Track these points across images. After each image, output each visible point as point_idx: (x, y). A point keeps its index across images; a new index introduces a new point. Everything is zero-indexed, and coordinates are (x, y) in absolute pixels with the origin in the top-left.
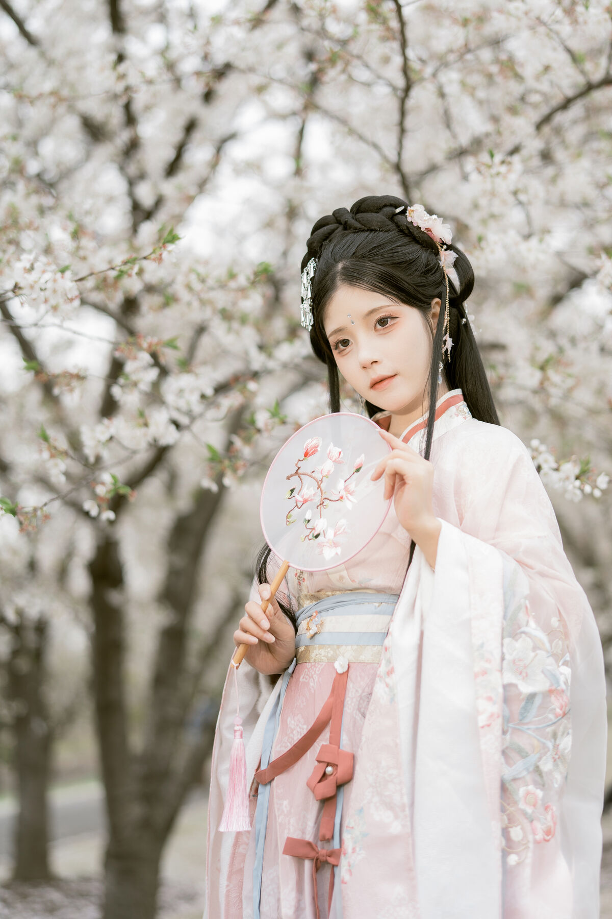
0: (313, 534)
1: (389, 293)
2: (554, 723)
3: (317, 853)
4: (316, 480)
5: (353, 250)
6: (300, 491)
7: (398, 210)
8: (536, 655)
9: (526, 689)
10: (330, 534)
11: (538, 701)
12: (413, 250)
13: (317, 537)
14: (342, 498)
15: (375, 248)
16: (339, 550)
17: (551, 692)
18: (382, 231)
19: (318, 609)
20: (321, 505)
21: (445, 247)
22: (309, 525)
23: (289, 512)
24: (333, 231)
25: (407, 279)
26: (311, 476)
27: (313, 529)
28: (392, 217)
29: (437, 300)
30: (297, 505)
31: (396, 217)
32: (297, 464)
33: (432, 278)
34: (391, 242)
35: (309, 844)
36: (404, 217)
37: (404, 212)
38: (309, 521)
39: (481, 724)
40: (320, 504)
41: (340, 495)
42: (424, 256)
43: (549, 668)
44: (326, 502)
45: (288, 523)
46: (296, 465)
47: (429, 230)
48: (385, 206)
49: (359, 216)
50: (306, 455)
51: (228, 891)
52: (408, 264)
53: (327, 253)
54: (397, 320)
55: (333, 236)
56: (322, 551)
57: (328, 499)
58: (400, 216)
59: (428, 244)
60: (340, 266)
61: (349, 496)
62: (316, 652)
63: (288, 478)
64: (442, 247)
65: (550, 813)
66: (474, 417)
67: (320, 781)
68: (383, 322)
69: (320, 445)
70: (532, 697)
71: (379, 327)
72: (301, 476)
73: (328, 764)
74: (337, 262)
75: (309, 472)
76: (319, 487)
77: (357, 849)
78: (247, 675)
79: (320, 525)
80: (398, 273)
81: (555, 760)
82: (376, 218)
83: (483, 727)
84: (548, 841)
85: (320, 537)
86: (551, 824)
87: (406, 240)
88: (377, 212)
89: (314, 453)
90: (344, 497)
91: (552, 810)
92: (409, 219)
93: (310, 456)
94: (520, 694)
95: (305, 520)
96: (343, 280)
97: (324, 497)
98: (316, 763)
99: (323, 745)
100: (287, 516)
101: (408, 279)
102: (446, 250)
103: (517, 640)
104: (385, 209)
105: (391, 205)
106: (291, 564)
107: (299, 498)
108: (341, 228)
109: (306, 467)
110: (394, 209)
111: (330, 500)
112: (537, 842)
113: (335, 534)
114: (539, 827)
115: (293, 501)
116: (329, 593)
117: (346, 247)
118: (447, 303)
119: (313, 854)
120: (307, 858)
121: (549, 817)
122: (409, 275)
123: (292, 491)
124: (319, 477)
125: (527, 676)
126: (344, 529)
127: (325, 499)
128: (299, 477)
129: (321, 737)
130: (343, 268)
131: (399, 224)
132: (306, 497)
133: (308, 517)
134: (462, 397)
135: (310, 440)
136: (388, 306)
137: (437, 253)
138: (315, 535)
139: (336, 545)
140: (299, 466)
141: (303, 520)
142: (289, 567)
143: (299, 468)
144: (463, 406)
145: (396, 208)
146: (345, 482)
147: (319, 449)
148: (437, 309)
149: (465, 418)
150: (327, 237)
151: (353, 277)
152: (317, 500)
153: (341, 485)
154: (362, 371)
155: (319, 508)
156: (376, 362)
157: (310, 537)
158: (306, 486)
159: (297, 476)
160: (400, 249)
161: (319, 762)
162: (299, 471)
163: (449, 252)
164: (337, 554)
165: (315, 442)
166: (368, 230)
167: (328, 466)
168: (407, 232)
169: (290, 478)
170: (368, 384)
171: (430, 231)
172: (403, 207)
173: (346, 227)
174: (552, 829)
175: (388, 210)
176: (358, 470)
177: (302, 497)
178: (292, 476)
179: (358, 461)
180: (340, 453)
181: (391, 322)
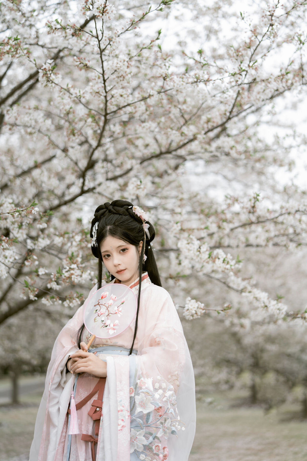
1: (126, 240)
3: (95, 440)
4: (106, 307)
5: (113, 222)
6: (99, 310)
10: (112, 325)
13: (106, 326)
15: (121, 222)
16: (115, 331)
18: (123, 215)
21: (145, 222)
22: (103, 322)
23: (95, 318)
24: (105, 212)
25: (132, 234)
26: (104, 305)
27: (105, 324)
28: (128, 209)
29: (141, 241)
30: (98, 315)
34: (126, 221)
35: (91, 436)
36: (132, 210)
37: (132, 208)
38: (103, 321)
41: (116, 312)
42: (138, 225)
44: (110, 314)
45: (95, 322)
50: (102, 298)
53: (102, 221)
54: (128, 250)
55: (105, 214)
56: (108, 331)
58: (130, 210)
60: (108, 227)
61: (119, 312)
63: (95, 306)
64: (144, 222)
67: (94, 413)
68: (124, 250)
69: (108, 294)
71: (122, 252)
72: (100, 305)
73: (98, 407)
74: (107, 225)
75: (103, 304)
76: (107, 309)
79: (108, 322)
80: (129, 233)
81: (164, 430)
82: (122, 210)
85: (108, 326)
87: (132, 220)
88: (122, 207)
89: (105, 297)
92: (134, 211)
95: (102, 321)
96: (109, 234)
97: (109, 312)
99: (94, 400)
101: (133, 235)
102: (145, 223)
104: (125, 206)
105: (127, 205)
106: (96, 336)
107: (99, 313)
109: (102, 302)
111: (112, 314)
113: (114, 326)
115: (97, 313)
116: (101, 346)
117: (110, 220)
119: (93, 440)
120: (90, 441)
122: (133, 233)
123: (96, 310)
124: (107, 306)
126: (117, 324)
129: (93, 397)
130: (110, 229)
131: (130, 213)
132: (102, 313)
133: (103, 319)
134: (148, 275)
135: (103, 293)
137: (142, 225)
139: (114, 329)
140: (99, 301)
141: (101, 320)
143: (99, 302)
144: (148, 279)
145: (129, 206)
146: (118, 307)
147: (107, 296)
148: (141, 245)
149: (149, 283)
150: (103, 214)
151: (113, 233)
152: (107, 314)
153: (116, 308)
154: (114, 267)
155: (107, 316)
157: (104, 326)
158: (102, 309)
159: (98, 305)
161: (93, 406)
163: (147, 224)
164: (114, 332)
165: (106, 293)
166: (118, 214)
167: (111, 302)
168: (132, 216)
170: (116, 271)
171: (141, 216)
172: (131, 206)
174: (167, 454)
176: (122, 303)
177: (101, 312)
178: (96, 305)
179: (123, 300)
180: (115, 297)
181: (126, 251)
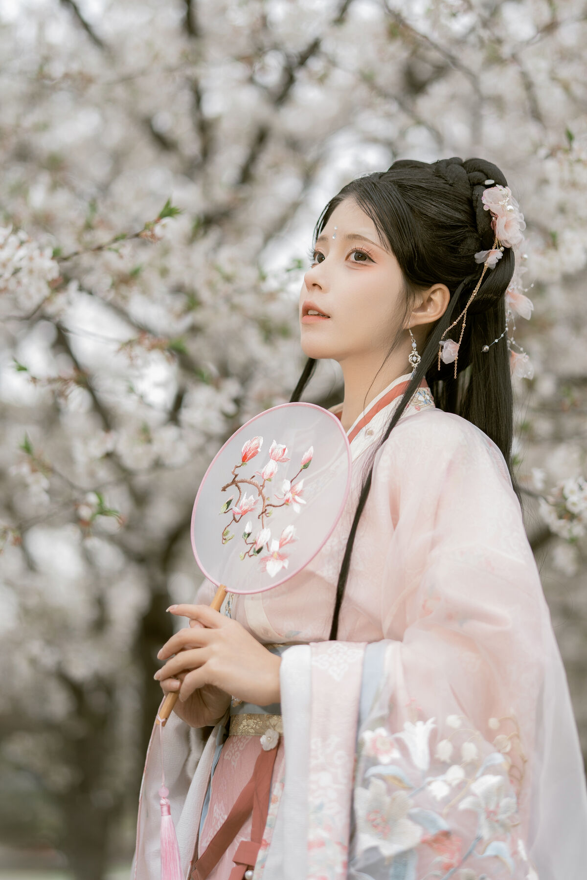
0: (255, 549)
4: (257, 486)
6: (238, 502)
9: (389, 849)
10: (275, 546)
11: (412, 859)
13: (259, 551)
14: (288, 501)
16: (286, 564)
17: (424, 842)
20: (264, 514)
22: (250, 540)
23: (226, 529)
26: (250, 483)
27: (255, 543)
30: (234, 519)
32: (234, 471)
38: (249, 535)
40: (262, 513)
41: (286, 498)
44: (269, 509)
45: (224, 541)
46: (233, 473)
50: (245, 459)
56: (265, 567)
57: (271, 505)
61: (297, 498)
63: (224, 489)
69: (261, 445)
70: (400, 858)
72: (239, 484)
73: (249, 867)
75: (249, 480)
76: (260, 493)
78: (178, 729)
79: (263, 536)
85: (262, 552)
89: (253, 455)
90: (291, 499)
93: (249, 459)
94: (384, 858)
95: (245, 534)
97: (266, 504)
98: (235, 865)
99: (242, 842)
100: (223, 534)
106: (229, 589)
107: (237, 509)
109: (245, 472)
111: (274, 506)
113: (281, 546)
115: (230, 513)
123: (229, 503)
124: (260, 483)
126: (292, 537)
127: (268, 505)
128: (237, 486)
129: (241, 832)
132: (245, 508)
133: (248, 529)
135: (249, 441)
138: (257, 550)
139: (281, 557)
140: (236, 473)
141: (242, 534)
142: (226, 592)
143: (236, 476)
146: (291, 482)
147: (259, 450)
149: (419, 409)
152: (260, 510)
153: (287, 486)
155: (261, 516)
157: (251, 553)
158: (245, 495)
159: (234, 486)
161: (237, 863)
162: (236, 479)
164: (283, 567)
165: (255, 442)
167: (271, 467)
169: (226, 489)
176: (306, 466)
177: (241, 508)
178: (228, 486)
179: (306, 456)
180: (284, 450)
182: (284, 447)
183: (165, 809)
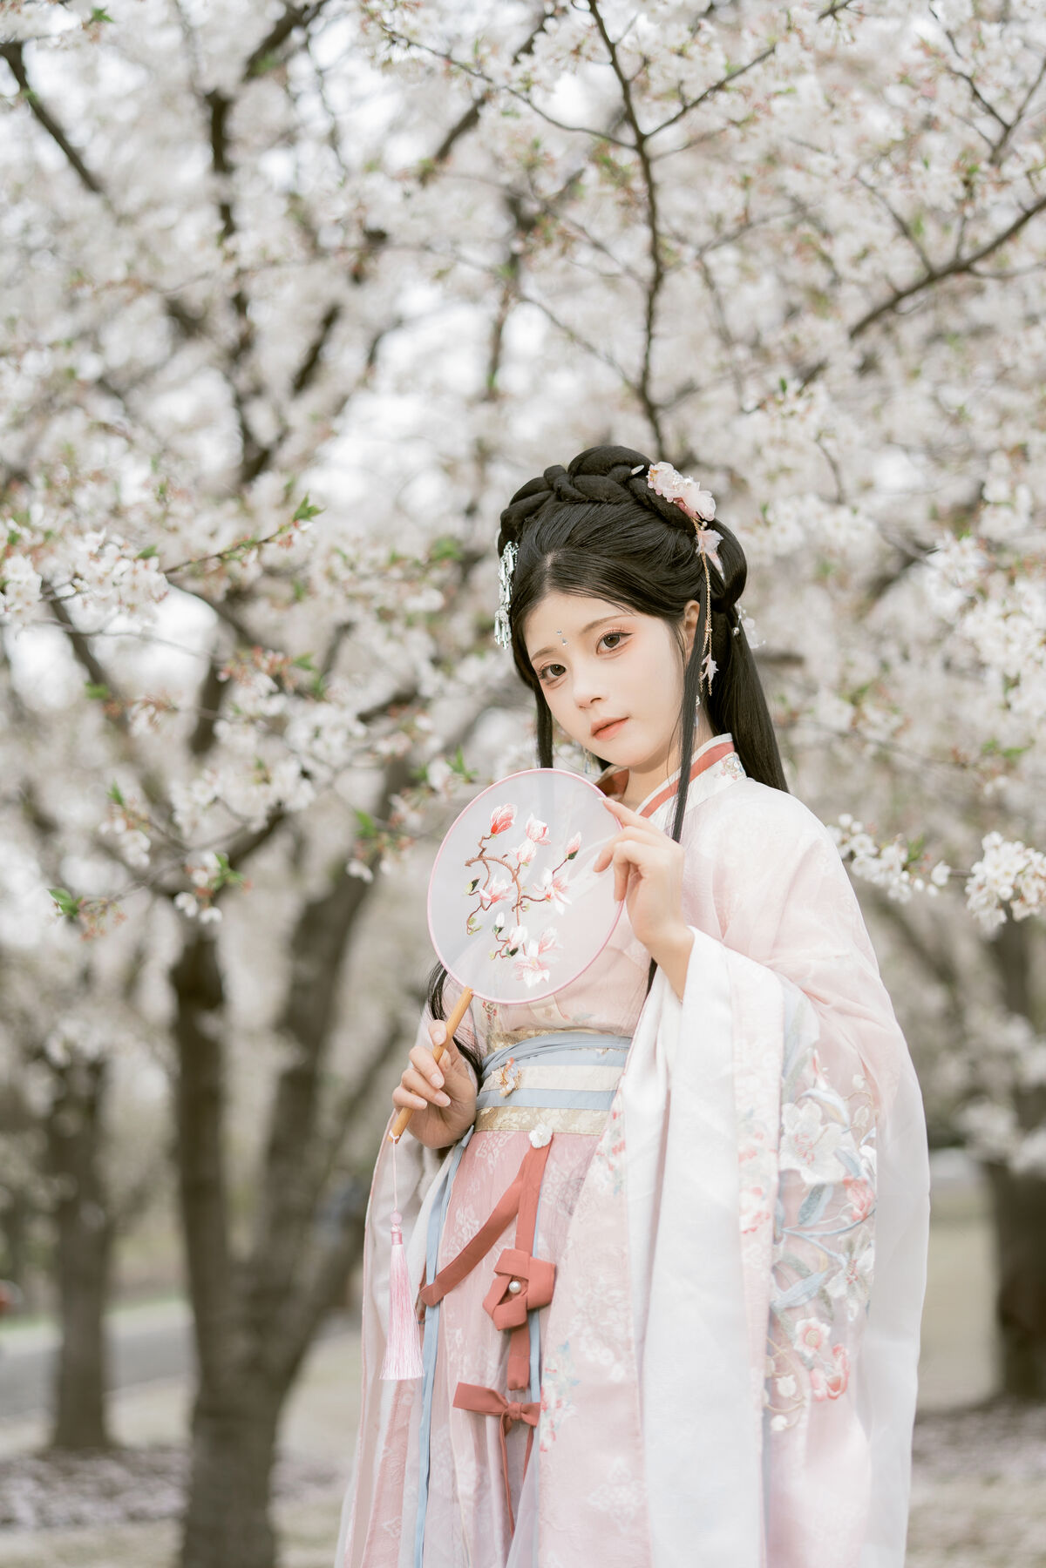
0: (508, 949)
1: (619, 598)
2: (850, 1229)
3: (506, 1407)
4: (510, 868)
5: (567, 534)
6: (486, 884)
7: (635, 471)
8: (826, 1130)
9: (810, 1178)
10: (533, 949)
11: (827, 1196)
12: (654, 533)
13: (513, 953)
14: (549, 896)
15: (597, 530)
16: (547, 974)
17: (847, 1183)
18: (609, 503)
19: (515, 1055)
20: (519, 907)
21: (705, 524)
22: (502, 936)
23: (471, 916)
24: (543, 502)
25: (645, 575)
26: (502, 863)
27: (507, 941)
28: (626, 482)
29: (693, 603)
30: (481, 906)
31: (631, 482)
32: (481, 843)
33: (684, 572)
34: (622, 520)
35: (492, 1393)
36: (643, 481)
37: (644, 473)
38: (501, 929)
39: (743, 1228)
40: (517, 905)
41: (546, 893)
42: (672, 538)
43: (845, 1148)
44: (526, 902)
45: (469, 931)
46: (480, 845)
47: (680, 500)
48: (616, 464)
49: (580, 479)
50: (494, 830)
51: (385, 1459)
52: (646, 555)
53: (529, 536)
54: (630, 637)
55: (539, 511)
56: (521, 973)
57: (528, 897)
58: (637, 479)
59: (678, 521)
60: (549, 560)
61: (559, 894)
62: (506, 1116)
63: (468, 864)
64: (701, 524)
65: (841, 1357)
66: (748, 775)
67: (501, 1302)
68: (612, 639)
69: (515, 816)
70: (818, 1191)
71: (604, 647)
72: (488, 861)
73: (513, 1278)
74: (544, 552)
75: (500, 858)
76: (515, 879)
77: (564, 1403)
78: (408, 1150)
79: (518, 935)
80: (633, 568)
81: (850, 1283)
82: (603, 484)
83: (745, 1232)
84: (835, 1398)
85: (517, 954)
86: (841, 1374)
87: (645, 516)
88: (604, 475)
89: (505, 828)
90: (553, 895)
91: (844, 1354)
92: (650, 485)
93: (500, 831)
94: (803, 1185)
95: (496, 928)
97: (522, 894)
98: (495, 1276)
99: (505, 1250)
100: (468, 922)
101: (648, 576)
102: (706, 529)
103: (801, 1107)
104: (615, 470)
105: (625, 464)
106: (475, 992)
107: (485, 894)
108: (553, 497)
109: (494, 847)
110: (629, 469)
111: (531, 899)
112: (816, 1400)
113: (541, 950)
114: (823, 1378)
115: (476, 898)
116: (532, 1033)
117: (557, 527)
118: (709, 607)
119: (498, 1408)
120: (490, 1413)
121: (838, 1365)
122: (652, 569)
123: (475, 883)
124: (515, 864)
125: (813, 1159)
126: (554, 943)
127: (524, 897)
128: (484, 863)
129: (501, 1238)
130: (554, 564)
131: (636, 492)
132: (495, 893)
133: (500, 922)
134: (732, 747)
135: (500, 808)
136: (616, 617)
137: (692, 534)
138: (510, 950)
139: (541, 966)
140: (484, 845)
141: (492, 927)
142: (472, 996)
143: (484, 850)
144: (733, 759)
145: (633, 467)
146: (553, 872)
147: (512, 821)
148: (694, 617)
149: (735, 778)
150: (533, 511)
151: (567, 580)
152: (512, 898)
153: (547, 877)
154: (580, 713)
155: (515, 910)
156: (599, 699)
157: (504, 953)
158: (495, 878)
159: (481, 862)
160: (635, 531)
161: (498, 1274)
162: (484, 854)
163: (710, 532)
164: (544, 979)
165: (509, 810)
166: (589, 502)
167: (528, 848)
168: (647, 503)
169: (472, 865)
170: (588, 729)
171: (682, 501)
172: (642, 467)
173: (561, 495)
174: (843, 1381)
175: (620, 471)
176: (572, 856)
177: (490, 892)
178: (473, 861)
179: (572, 843)
180: (545, 829)
181: (623, 641)
182: (545, 825)
183: (396, 1237)
